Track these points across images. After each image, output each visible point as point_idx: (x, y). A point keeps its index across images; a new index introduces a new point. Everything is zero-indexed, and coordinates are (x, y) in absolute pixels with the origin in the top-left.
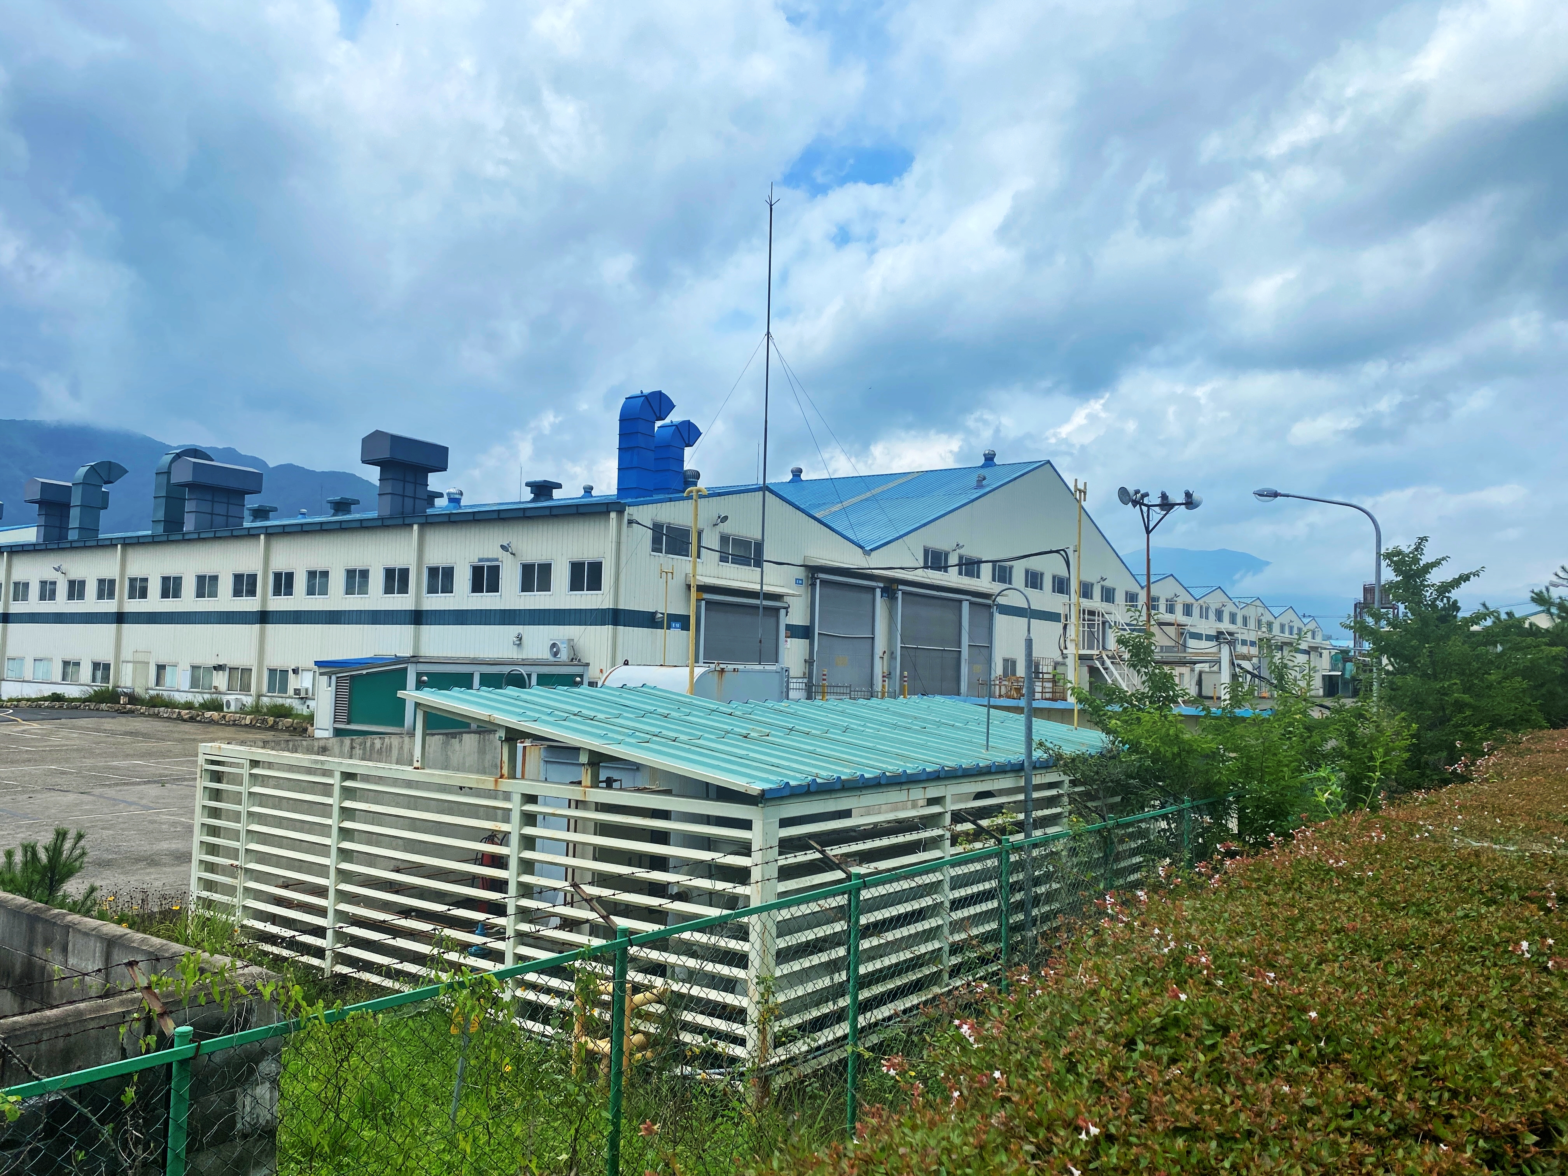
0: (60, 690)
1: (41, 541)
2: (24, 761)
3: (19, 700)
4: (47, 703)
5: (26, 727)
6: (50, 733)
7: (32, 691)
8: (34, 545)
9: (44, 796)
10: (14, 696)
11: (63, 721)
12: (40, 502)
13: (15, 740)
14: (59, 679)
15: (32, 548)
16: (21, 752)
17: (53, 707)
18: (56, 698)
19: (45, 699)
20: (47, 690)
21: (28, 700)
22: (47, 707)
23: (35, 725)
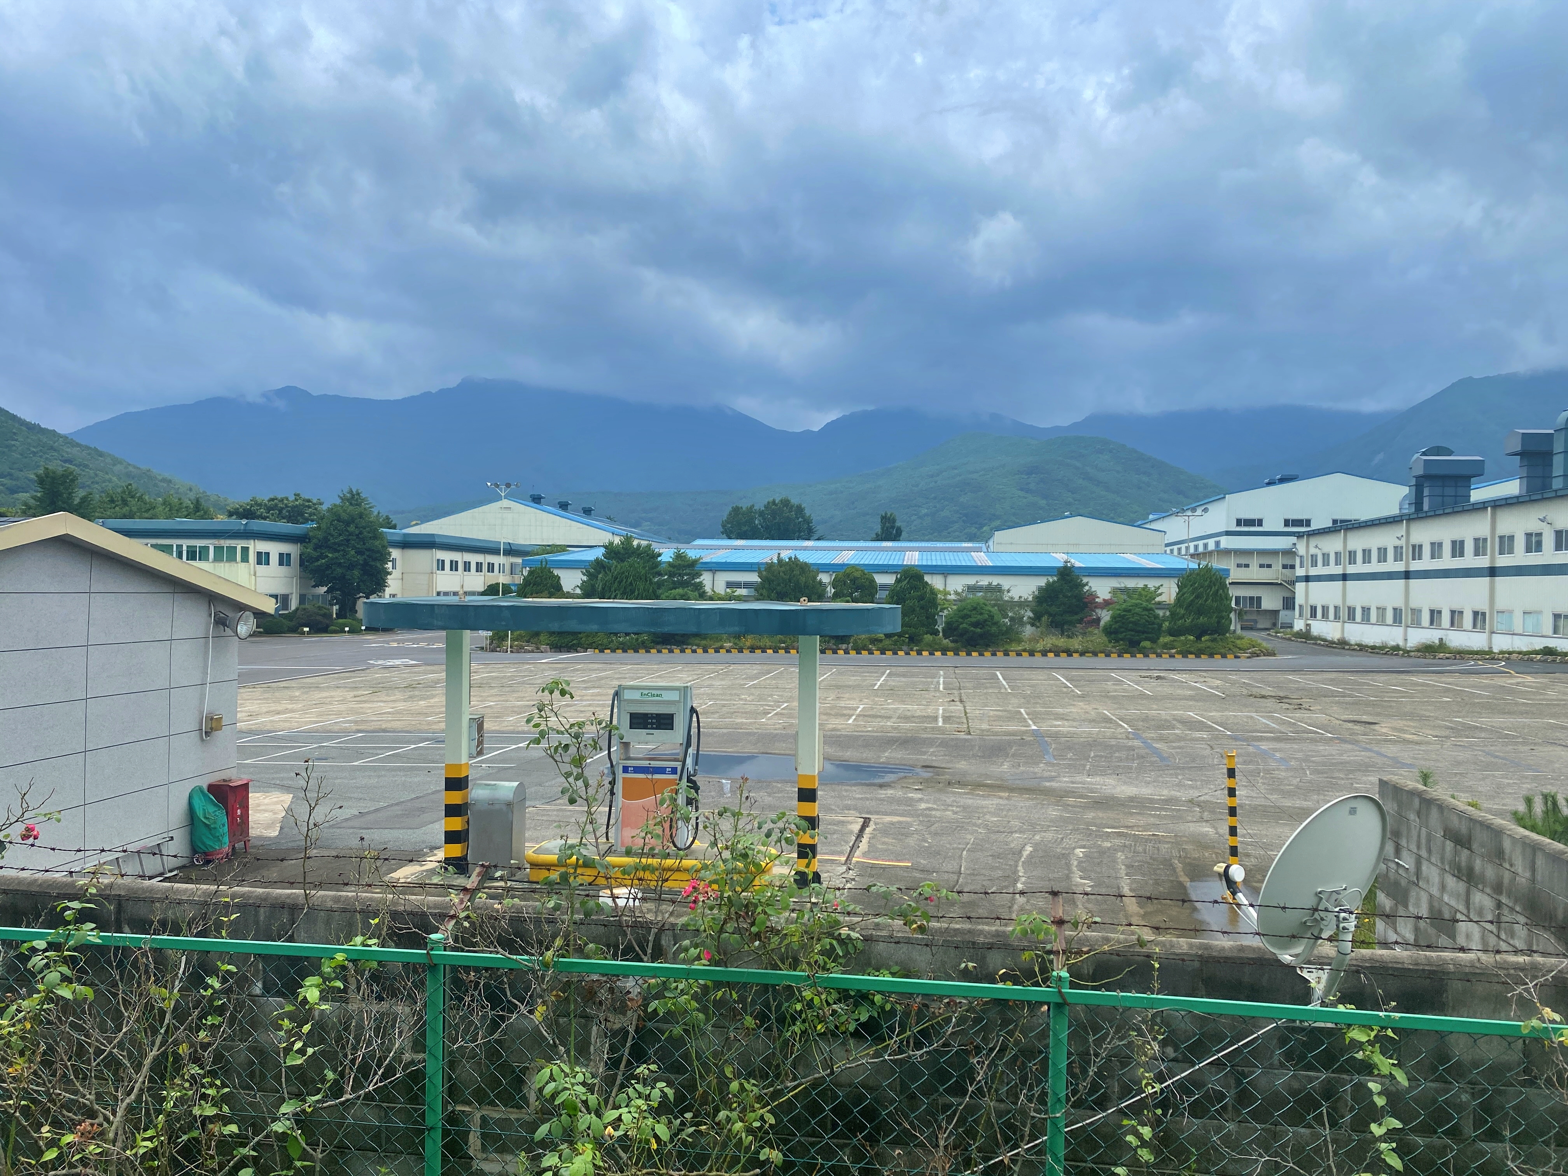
0: (1552, 643)
1: (1524, 492)
2: (1522, 713)
3: (1510, 653)
4: (1539, 657)
5: (1519, 680)
6: (1545, 687)
7: (1522, 644)
8: (1517, 497)
9: (1546, 749)
10: (1505, 648)
11: (1557, 675)
12: (1522, 454)
13: (1510, 691)
14: (1550, 633)
15: (1515, 500)
16: (1517, 704)
17: (1545, 661)
18: (1548, 651)
19: (1537, 652)
20: (1539, 644)
21: (1520, 653)
22: (1540, 661)
23: (1529, 679)
